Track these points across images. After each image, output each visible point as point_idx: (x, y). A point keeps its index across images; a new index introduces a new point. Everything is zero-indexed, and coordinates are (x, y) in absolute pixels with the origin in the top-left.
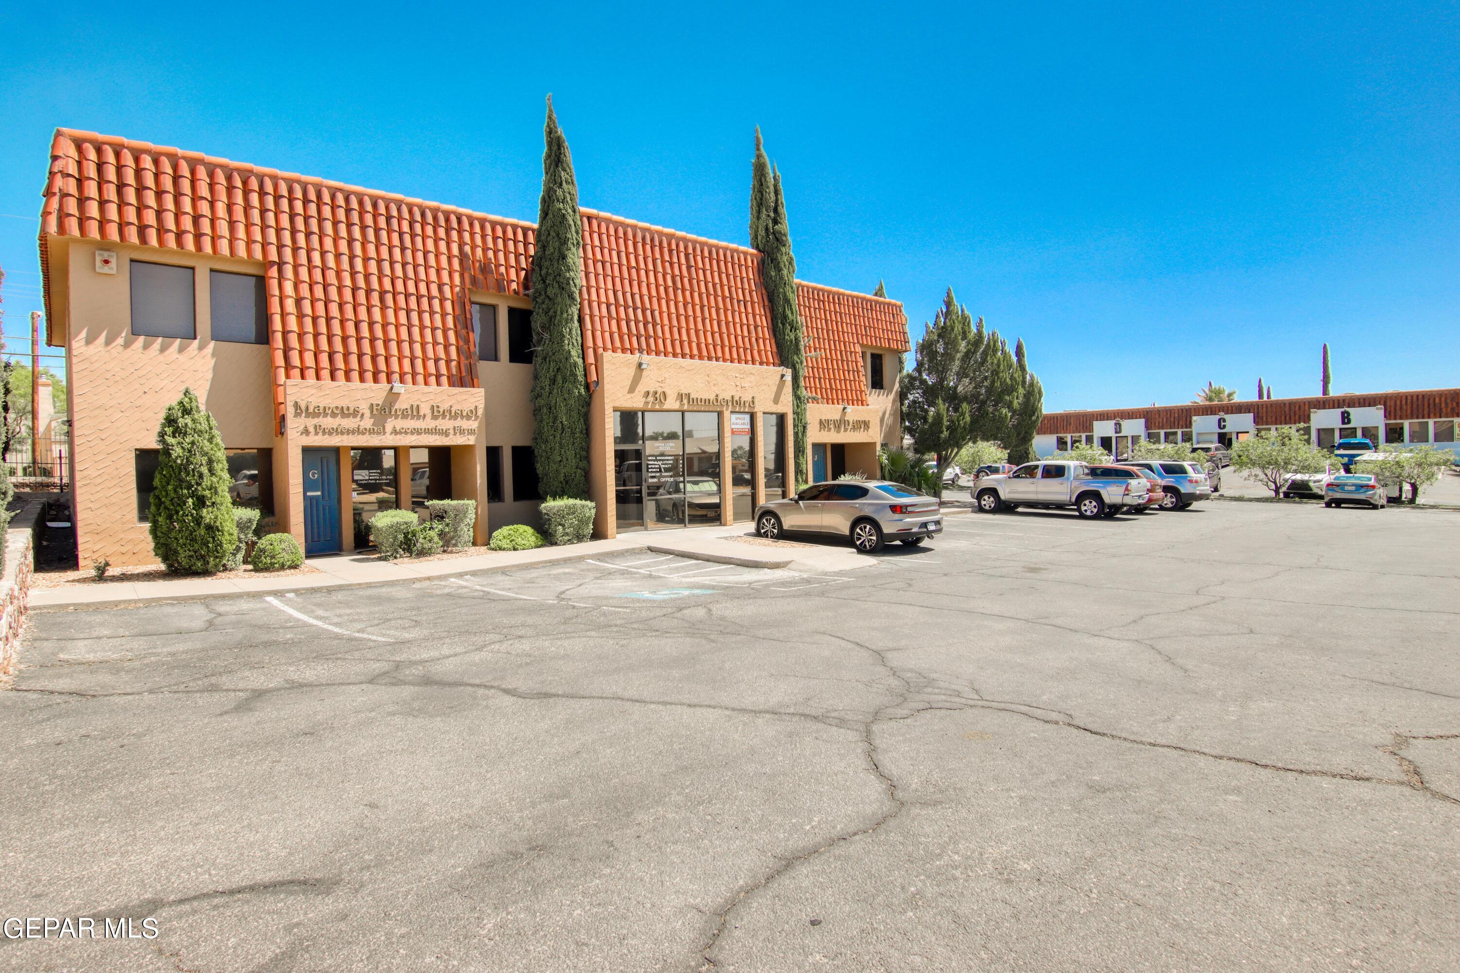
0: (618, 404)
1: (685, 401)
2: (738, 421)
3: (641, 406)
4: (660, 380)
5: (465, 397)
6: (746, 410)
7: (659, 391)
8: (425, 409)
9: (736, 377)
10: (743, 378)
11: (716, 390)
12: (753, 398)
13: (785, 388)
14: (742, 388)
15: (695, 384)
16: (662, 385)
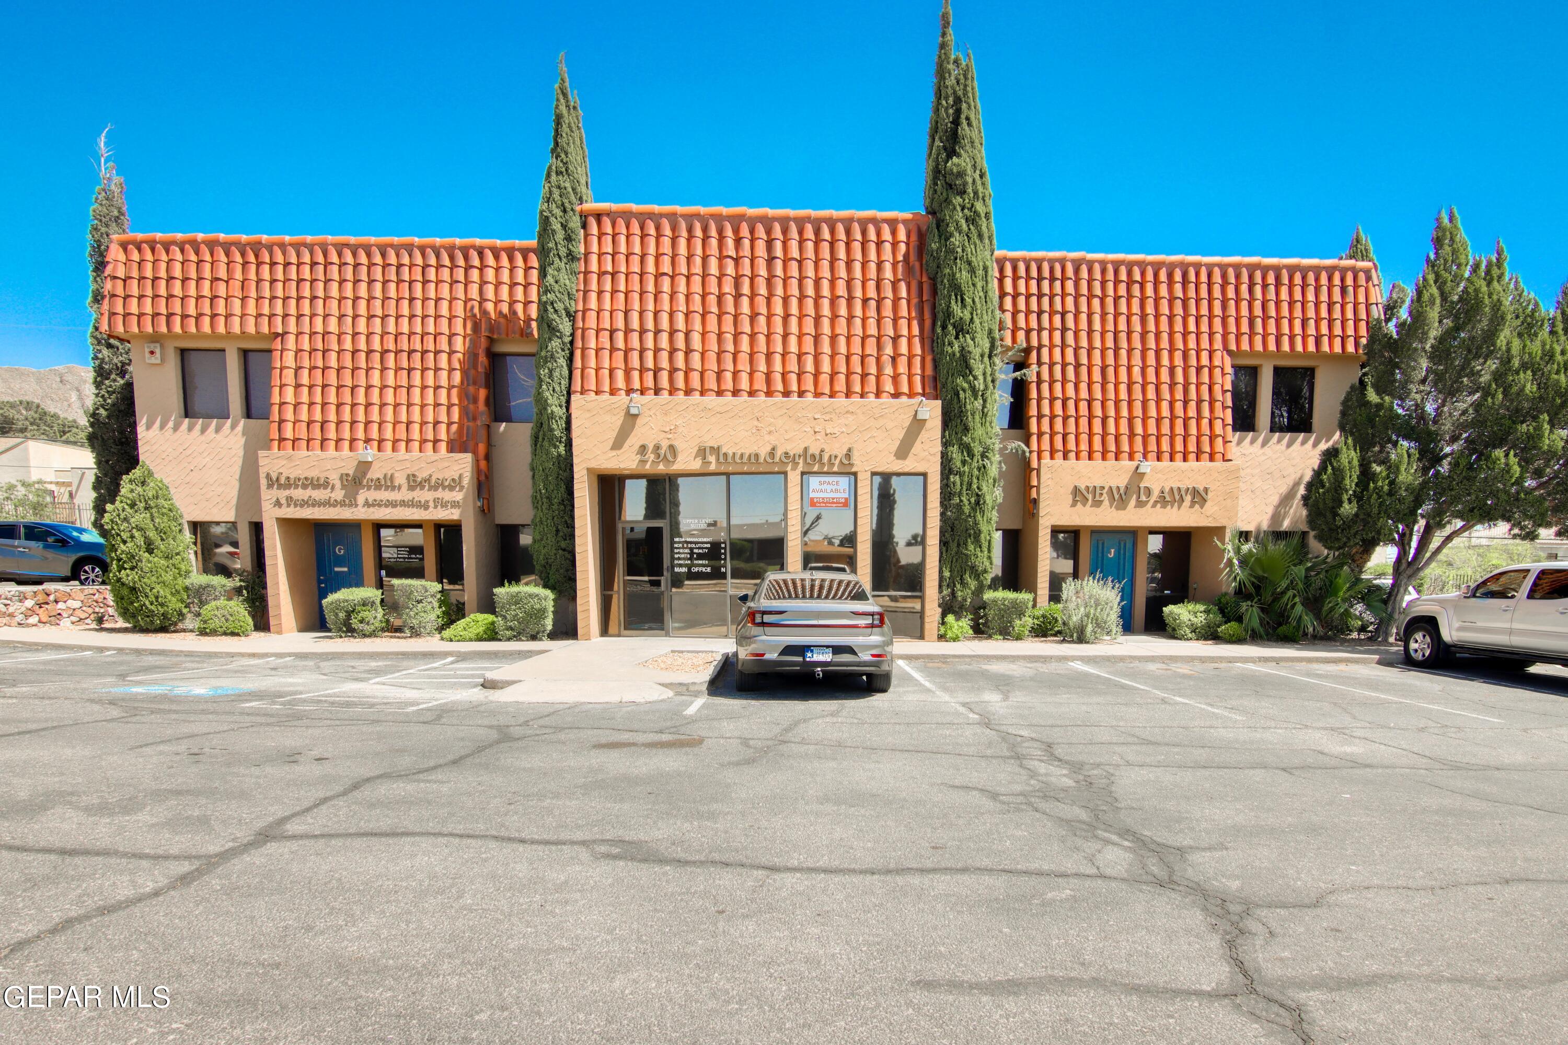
1: (712, 459)
2: (825, 487)
3: (634, 467)
4: (667, 429)
5: (446, 464)
6: (835, 469)
7: (665, 445)
8: (400, 479)
9: (815, 419)
10: (831, 420)
11: (773, 440)
12: (849, 450)
13: (923, 432)
14: (827, 435)
15: (732, 433)
16: (670, 436)
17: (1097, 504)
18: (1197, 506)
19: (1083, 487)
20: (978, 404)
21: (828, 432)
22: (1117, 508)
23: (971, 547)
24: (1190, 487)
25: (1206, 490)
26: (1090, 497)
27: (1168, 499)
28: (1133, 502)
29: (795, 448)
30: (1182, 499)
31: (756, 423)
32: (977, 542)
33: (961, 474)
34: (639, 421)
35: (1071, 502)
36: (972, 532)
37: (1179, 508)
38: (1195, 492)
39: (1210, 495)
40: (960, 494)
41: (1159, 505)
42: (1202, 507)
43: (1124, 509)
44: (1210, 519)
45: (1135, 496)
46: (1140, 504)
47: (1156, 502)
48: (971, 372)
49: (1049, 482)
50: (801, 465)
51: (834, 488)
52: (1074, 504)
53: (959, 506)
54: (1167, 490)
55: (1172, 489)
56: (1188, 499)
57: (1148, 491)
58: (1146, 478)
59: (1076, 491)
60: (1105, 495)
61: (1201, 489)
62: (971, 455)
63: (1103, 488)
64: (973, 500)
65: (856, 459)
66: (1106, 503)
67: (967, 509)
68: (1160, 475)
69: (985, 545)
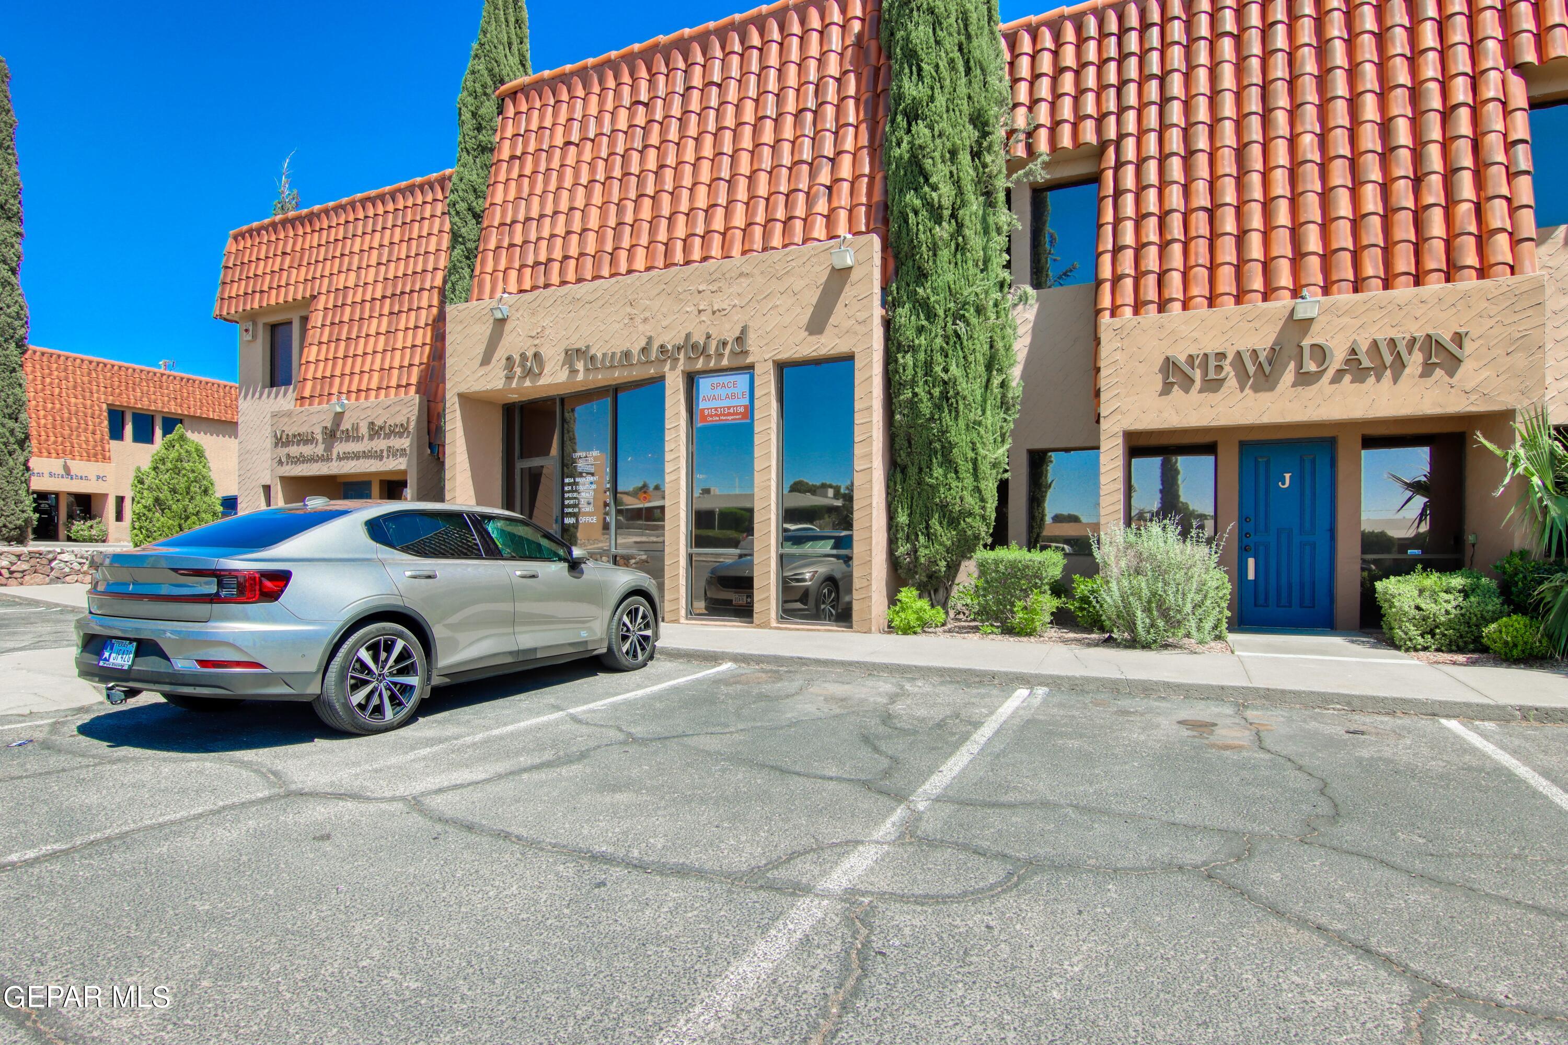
0: (463, 388)
1: (580, 366)
2: (719, 392)
3: (501, 387)
4: (534, 334)
5: (398, 409)
6: (725, 362)
7: (530, 354)
8: (364, 430)
9: (700, 292)
10: (720, 290)
11: (648, 329)
12: (744, 330)
13: (847, 288)
14: (714, 313)
15: (603, 327)
16: (537, 342)
17: (1213, 385)
18: (1439, 372)
19: (1182, 358)
20: (944, 231)
21: (715, 308)
22: (1256, 389)
23: (938, 472)
24: (1420, 334)
25: (1459, 339)
26: (1197, 375)
27: (1366, 363)
28: (1289, 376)
29: (672, 338)
30: (1399, 364)
31: (629, 309)
32: (949, 464)
33: (913, 349)
34: (508, 327)
35: (1159, 386)
36: (937, 445)
37: (1395, 380)
38: (1432, 344)
39: (1469, 347)
40: (913, 383)
41: (1348, 378)
42: (1451, 374)
43: (1272, 389)
44: (1473, 397)
45: (1292, 365)
46: (1304, 379)
47: (1340, 373)
48: (927, 180)
49: (1118, 356)
50: (682, 361)
51: (729, 392)
52: (1167, 388)
53: (913, 404)
54: (1364, 346)
55: (1375, 342)
56: (1415, 360)
57: (1321, 353)
58: (1315, 328)
59: (1169, 366)
60: (1228, 368)
61: (1446, 337)
62: (931, 315)
63: (1221, 356)
64: (936, 392)
65: (753, 343)
66: (1232, 382)
67: (926, 407)
68: (1345, 320)
69: (965, 468)
